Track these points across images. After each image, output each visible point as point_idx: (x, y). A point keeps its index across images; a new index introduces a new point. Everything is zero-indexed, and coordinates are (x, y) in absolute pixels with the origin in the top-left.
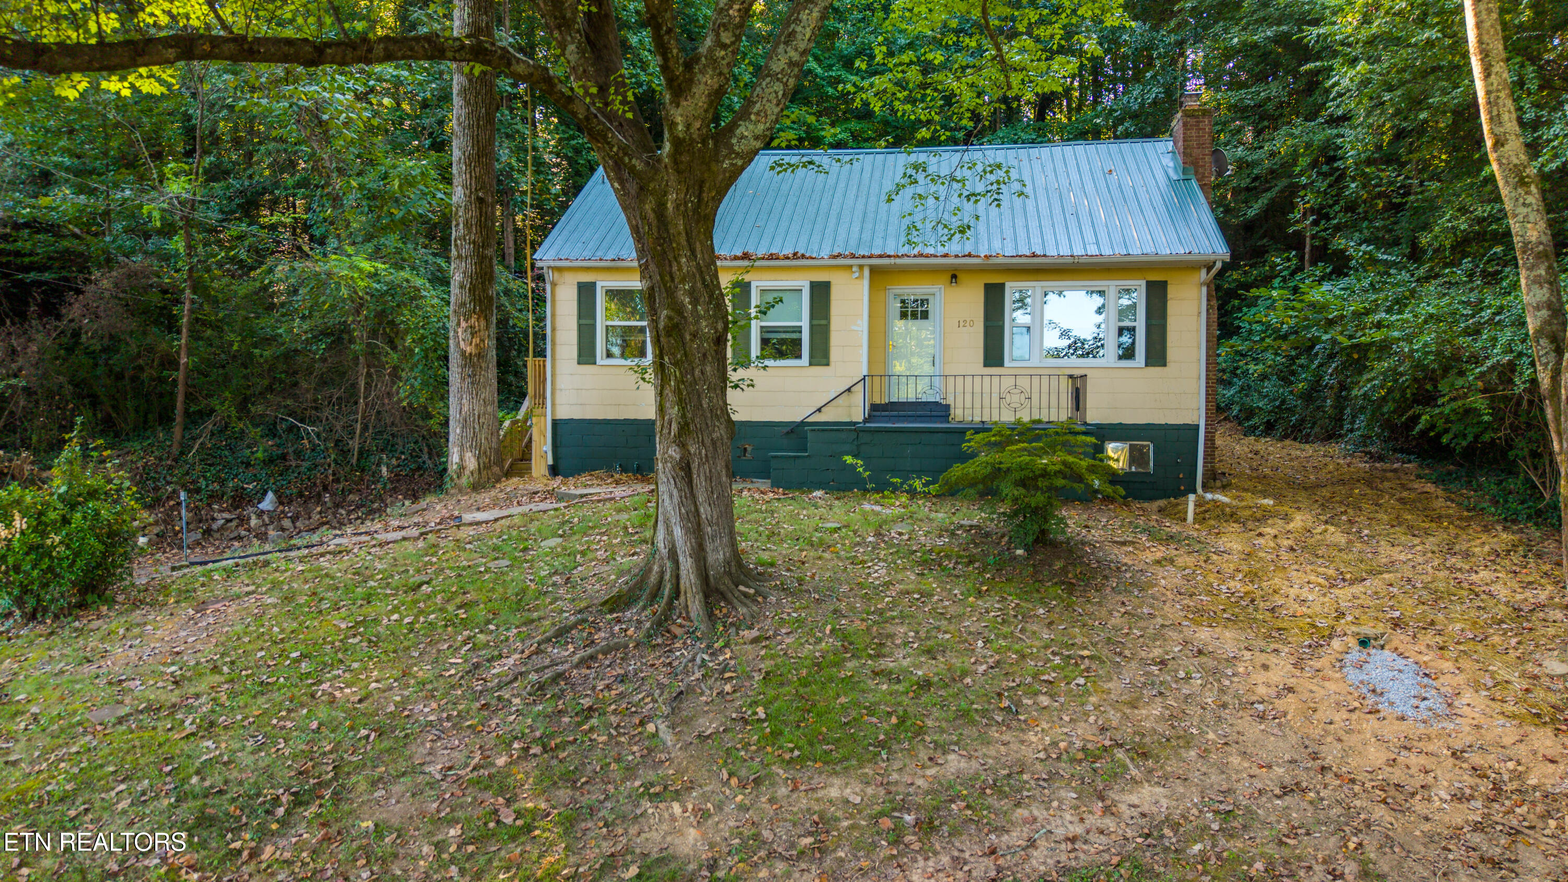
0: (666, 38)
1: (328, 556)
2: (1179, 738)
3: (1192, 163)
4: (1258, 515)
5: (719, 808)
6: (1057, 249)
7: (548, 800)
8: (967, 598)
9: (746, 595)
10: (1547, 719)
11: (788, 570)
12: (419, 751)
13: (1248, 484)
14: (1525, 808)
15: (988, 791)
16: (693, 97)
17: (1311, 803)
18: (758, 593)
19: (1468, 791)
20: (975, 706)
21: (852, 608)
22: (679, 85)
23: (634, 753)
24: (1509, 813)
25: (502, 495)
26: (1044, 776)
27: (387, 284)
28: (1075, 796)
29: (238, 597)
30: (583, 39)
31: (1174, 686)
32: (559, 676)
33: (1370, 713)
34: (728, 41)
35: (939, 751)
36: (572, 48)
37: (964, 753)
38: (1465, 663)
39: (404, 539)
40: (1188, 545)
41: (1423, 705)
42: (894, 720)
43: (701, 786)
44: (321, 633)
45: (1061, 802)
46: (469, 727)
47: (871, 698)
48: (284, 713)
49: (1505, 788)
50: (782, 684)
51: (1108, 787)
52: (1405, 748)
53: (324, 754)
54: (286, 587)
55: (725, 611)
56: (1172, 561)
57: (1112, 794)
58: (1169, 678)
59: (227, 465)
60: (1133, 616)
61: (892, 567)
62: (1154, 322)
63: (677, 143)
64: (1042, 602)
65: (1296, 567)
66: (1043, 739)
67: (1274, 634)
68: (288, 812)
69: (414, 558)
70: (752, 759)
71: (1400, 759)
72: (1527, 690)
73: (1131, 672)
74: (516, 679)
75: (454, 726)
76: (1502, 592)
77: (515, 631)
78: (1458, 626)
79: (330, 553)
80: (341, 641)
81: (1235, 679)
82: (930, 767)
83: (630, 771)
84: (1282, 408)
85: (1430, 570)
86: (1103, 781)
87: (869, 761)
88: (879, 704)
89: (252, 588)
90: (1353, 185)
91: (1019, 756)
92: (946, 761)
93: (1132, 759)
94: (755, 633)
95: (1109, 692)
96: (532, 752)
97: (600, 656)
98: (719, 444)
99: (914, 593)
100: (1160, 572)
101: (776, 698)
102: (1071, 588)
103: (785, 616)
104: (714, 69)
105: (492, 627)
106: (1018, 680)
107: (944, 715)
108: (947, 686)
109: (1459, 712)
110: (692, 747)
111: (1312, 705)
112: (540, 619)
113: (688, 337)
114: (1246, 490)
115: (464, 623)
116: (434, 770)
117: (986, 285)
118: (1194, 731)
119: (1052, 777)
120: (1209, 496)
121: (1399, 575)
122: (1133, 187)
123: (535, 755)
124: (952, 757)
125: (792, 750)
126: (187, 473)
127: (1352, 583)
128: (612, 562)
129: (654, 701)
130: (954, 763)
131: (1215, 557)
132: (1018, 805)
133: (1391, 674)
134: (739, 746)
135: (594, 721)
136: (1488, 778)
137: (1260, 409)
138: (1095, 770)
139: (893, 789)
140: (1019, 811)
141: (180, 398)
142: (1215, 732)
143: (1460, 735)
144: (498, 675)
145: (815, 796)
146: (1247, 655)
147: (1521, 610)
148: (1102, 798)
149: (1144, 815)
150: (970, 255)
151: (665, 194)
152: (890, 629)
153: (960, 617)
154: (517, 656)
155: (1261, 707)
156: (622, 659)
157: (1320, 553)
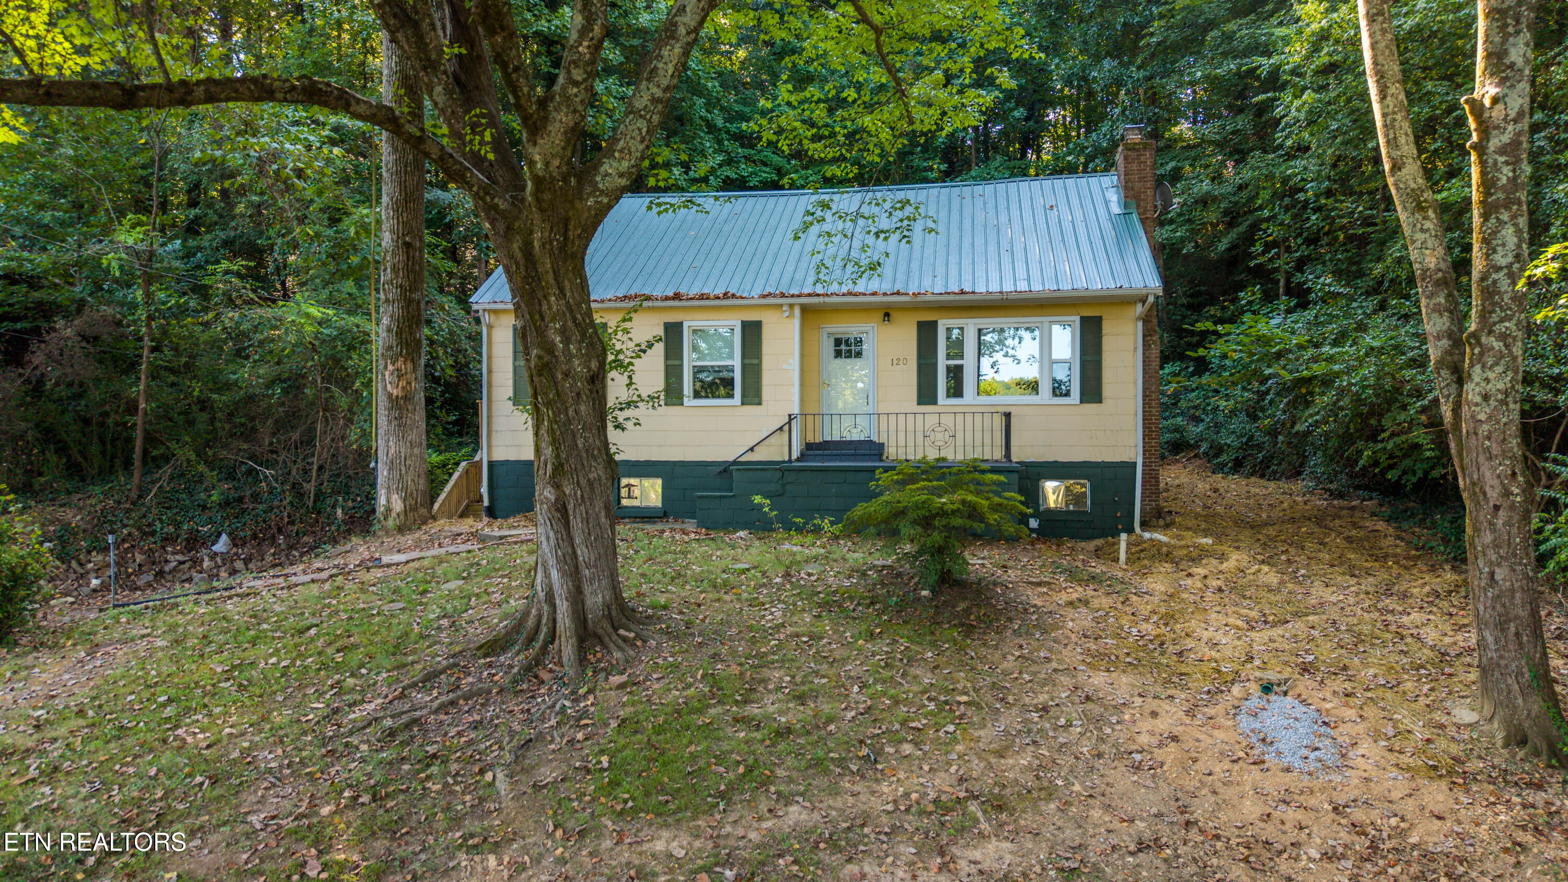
0: (514, 76)
1: (235, 599)
2: (1041, 789)
3: (1134, 197)
4: (1194, 555)
5: (537, 861)
6: (987, 285)
7: (361, 852)
8: (856, 641)
9: (625, 639)
10: (1444, 772)
11: (681, 613)
12: (250, 798)
13: (1192, 523)
14: (1398, 869)
15: (822, 845)
16: (548, 135)
17: (1165, 860)
18: (638, 636)
19: (1340, 850)
20: (832, 755)
21: (733, 652)
22: (534, 123)
23: (464, 803)
24: (1380, 873)
25: (425, 537)
26: (887, 830)
27: (339, 329)
28: (913, 850)
29: (132, 640)
30: (451, 80)
31: (1051, 734)
32: (415, 721)
33: (1254, 763)
34: (579, 78)
35: (782, 802)
36: (439, 89)
37: (808, 804)
38: (1370, 712)
39: (313, 581)
40: (1109, 586)
41: (1312, 756)
42: (741, 769)
43: (523, 838)
44: (195, 677)
45: (897, 857)
46: (307, 774)
47: (725, 746)
48: (129, 759)
49: (1382, 846)
50: (636, 732)
51: (953, 841)
52: (1284, 801)
53: (155, 801)
54: (181, 630)
55: (599, 655)
56: (1085, 602)
57: (955, 850)
58: (1048, 726)
59: (185, 509)
60: (1027, 659)
61: (791, 610)
62: (1089, 358)
63: (538, 181)
64: (934, 644)
65: (1218, 608)
66: (896, 790)
67: (1176, 680)
68: (99, 862)
69: (313, 601)
70: (584, 809)
71: (1276, 814)
72: (1428, 741)
73: (1010, 719)
74: (370, 724)
75: (293, 772)
76: (1431, 635)
77: (385, 675)
78: (1371, 671)
79: (237, 595)
80: (214, 685)
81: (1118, 727)
82: (767, 819)
83: (456, 821)
84: (1250, 444)
85: (1359, 612)
86: (949, 835)
87: (705, 812)
88: (732, 752)
89: (149, 630)
90: (1314, 218)
91: (865, 807)
92: (787, 813)
93: (985, 812)
94: (624, 678)
95: (978, 739)
96: (361, 800)
97: (461, 702)
98: (596, 485)
99: (804, 635)
100: (1070, 613)
101: (625, 747)
102: (969, 630)
103: (660, 661)
104: (568, 106)
105: (364, 671)
106: (884, 727)
107: (796, 764)
108: (809, 733)
109: (1351, 763)
110: (525, 797)
111: (1194, 755)
112: (413, 663)
113: (560, 376)
114: (1188, 529)
115: (338, 668)
116: (255, 820)
117: (919, 323)
118: (1060, 783)
119: (895, 830)
120: (1147, 535)
121: (1325, 617)
122: (1073, 222)
123: (363, 804)
124: (794, 809)
125: (625, 802)
126: (144, 516)
127: (1274, 625)
128: (504, 606)
129: (501, 748)
130: (796, 814)
131: (1134, 598)
132: (850, 860)
133: (1285, 723)
134: (574, 796)
135: (434, 769)
136: (1366, 835)
137: (1229, 446)
138: (943, 824)
139: (722, 842)
140: (849, 867)
141: (139, 443)
142: (1082, 783)
143: (1346, 789)
144: (354, 721)
145: (639, 849)
146: (1138, 701)
147: (1448, 655)
148: (942, 854)
149: (981, 872)
150: (898, 293)
151: (531, 233)
152: (766, 673)
153: (845, 661)
154: (380, 701)
155: (1138, 757)
156: (482, 705)
157: (1248, 594)
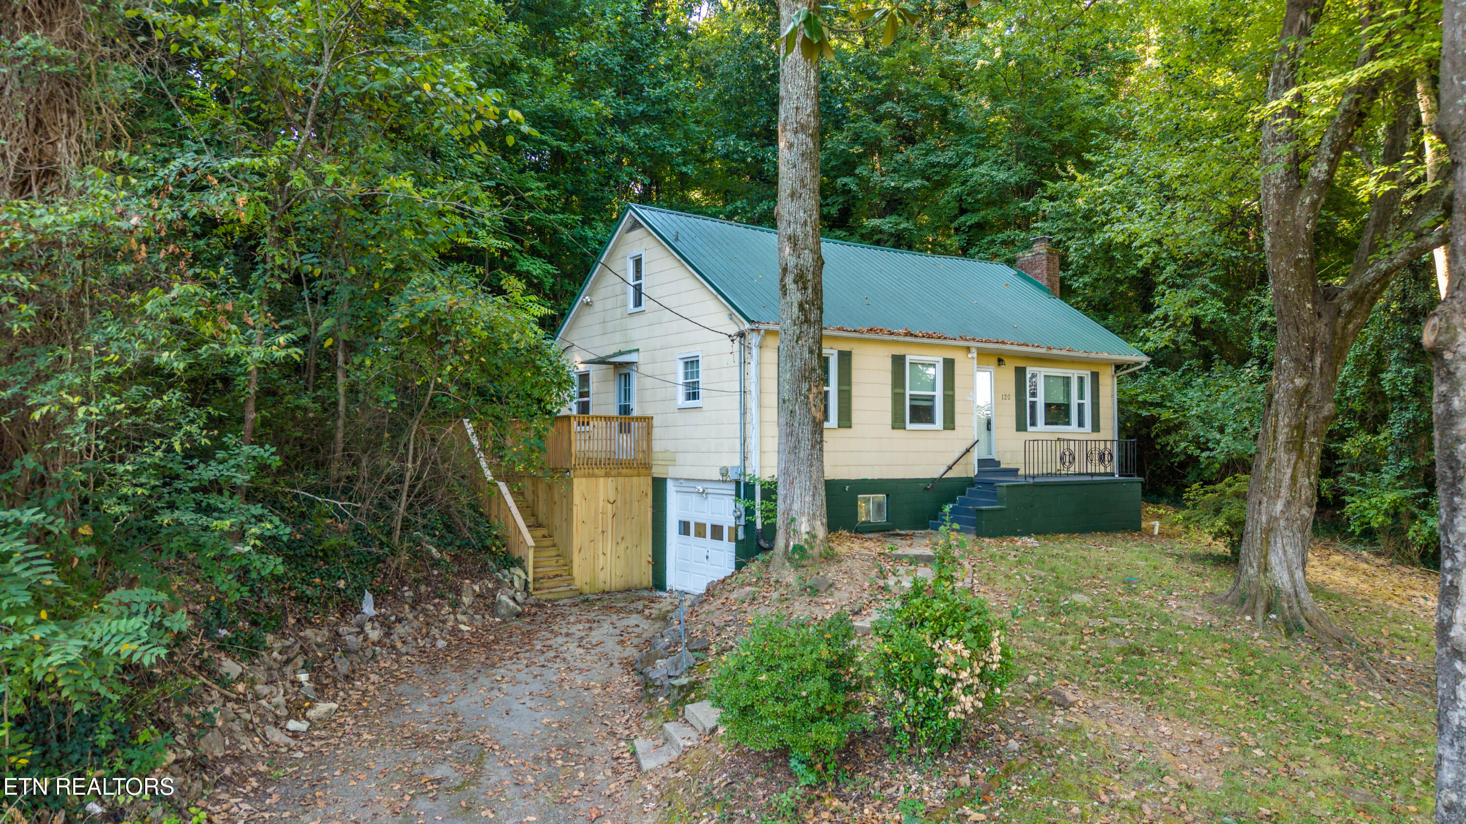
62: (1095, 401)
117: (1016, 368)
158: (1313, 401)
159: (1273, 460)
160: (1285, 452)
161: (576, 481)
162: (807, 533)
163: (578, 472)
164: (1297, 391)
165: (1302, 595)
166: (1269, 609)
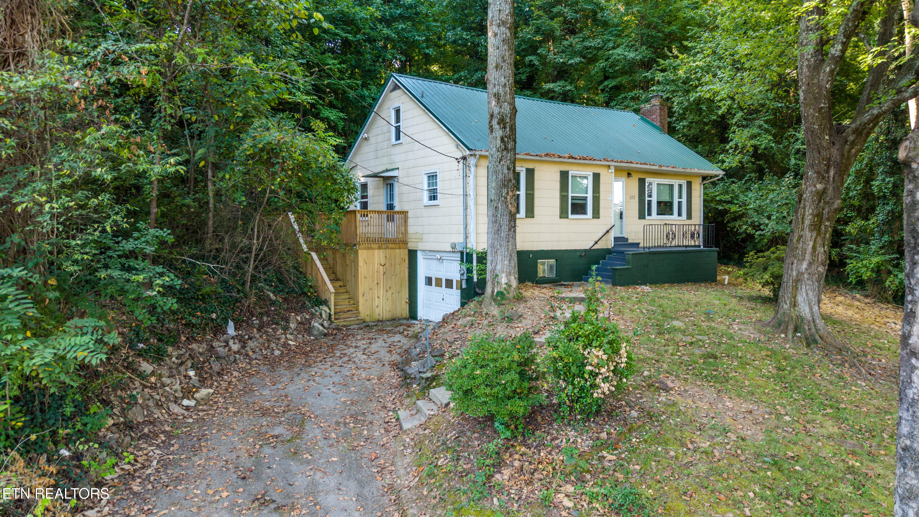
62: (688, 200)
117: (639, 179)
158: (828, 199)
159: (801, 237)
160: (809, 231)
161: (360, 251)
162: (506, 284)
163: (361, 246)
164: (817, 192)
165: (818, 321)
166: (796, 330)
